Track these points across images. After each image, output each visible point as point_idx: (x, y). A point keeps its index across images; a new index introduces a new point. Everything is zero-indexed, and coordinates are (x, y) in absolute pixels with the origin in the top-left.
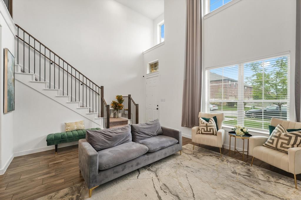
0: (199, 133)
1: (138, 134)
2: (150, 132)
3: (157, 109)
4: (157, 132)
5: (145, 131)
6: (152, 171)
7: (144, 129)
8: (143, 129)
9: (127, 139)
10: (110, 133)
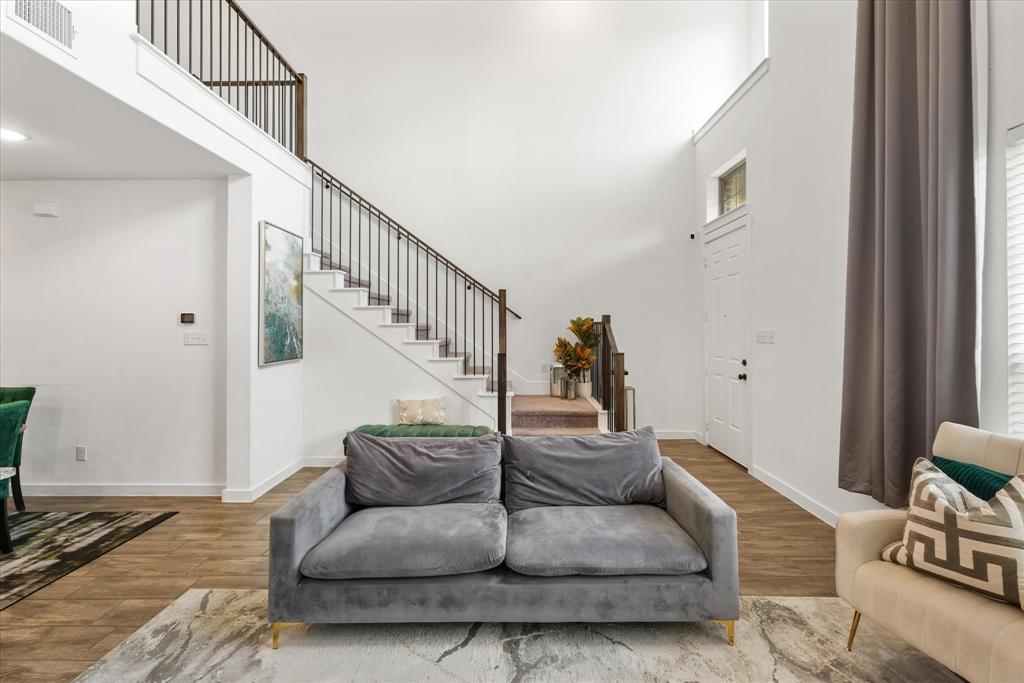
0: (894, 560)
1: (528, 478)
2: (589, 481)
3: (743, 377)
4: (627, 487)
5: (561, 470)
6: (516, 658)
7: (559, 465)
8: (547, 462)
9: (474, 490)
10: (413, 454)
